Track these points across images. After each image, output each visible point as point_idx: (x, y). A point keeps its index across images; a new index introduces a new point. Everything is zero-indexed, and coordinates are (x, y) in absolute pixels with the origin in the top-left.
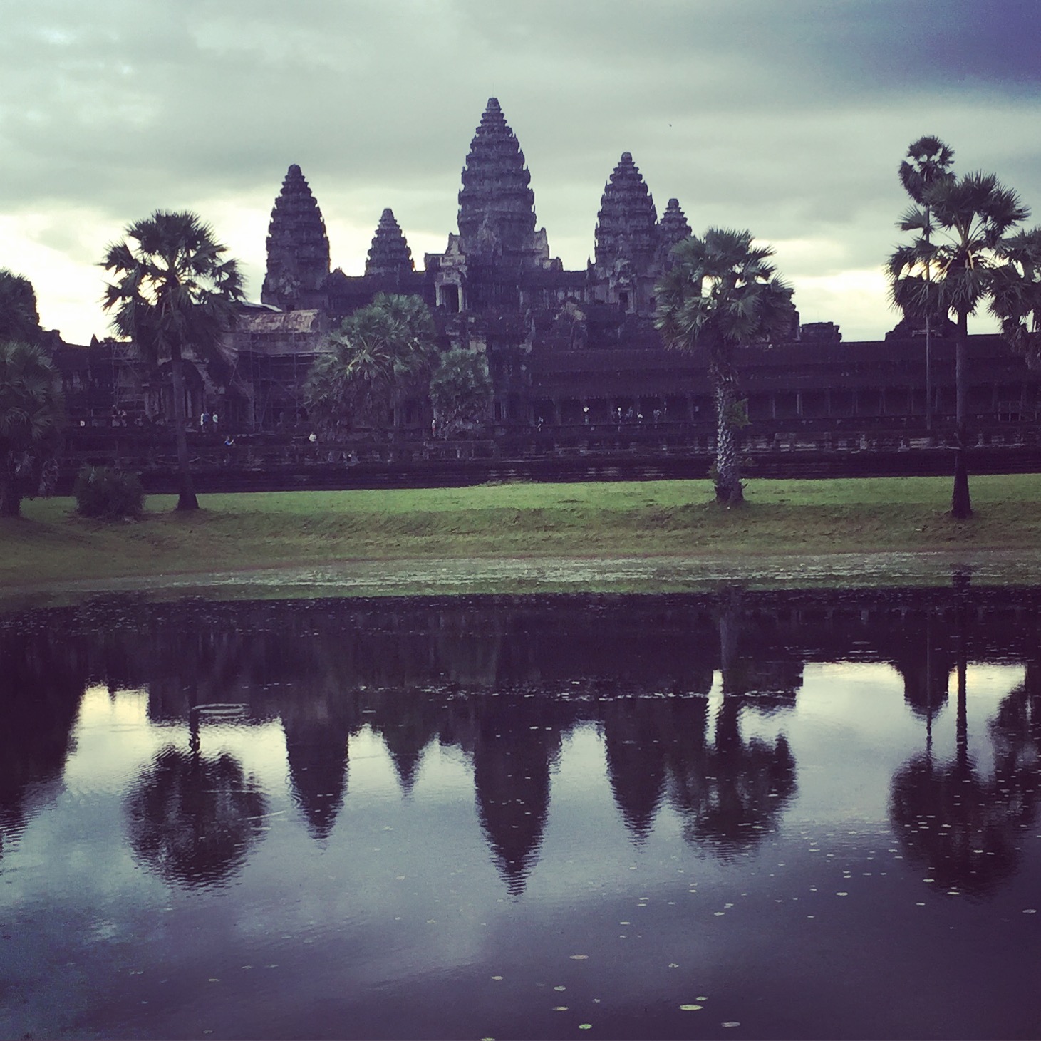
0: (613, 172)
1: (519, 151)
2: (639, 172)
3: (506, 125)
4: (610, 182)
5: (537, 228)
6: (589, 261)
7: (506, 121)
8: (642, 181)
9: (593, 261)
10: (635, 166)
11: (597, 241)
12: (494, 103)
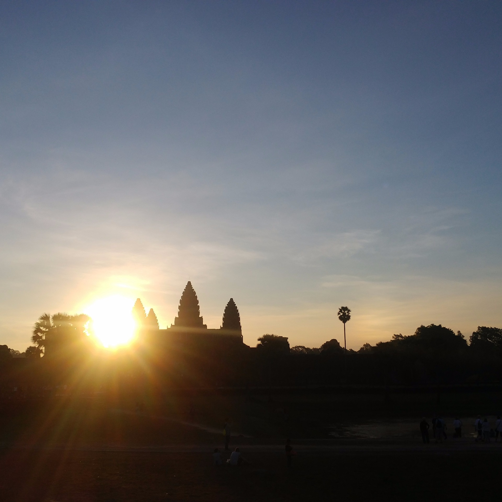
0: (228, 303)
1: (196, 295)
2: (235, 303)
3: (193, 288)
4: (227, 306)
5: (200, 316)
6: (221, 326)
7: (192, 287)
8: (236, 306)
9: (222, 326)
10: (234, 302)
11: (223, 322)
12: (189, 283)
